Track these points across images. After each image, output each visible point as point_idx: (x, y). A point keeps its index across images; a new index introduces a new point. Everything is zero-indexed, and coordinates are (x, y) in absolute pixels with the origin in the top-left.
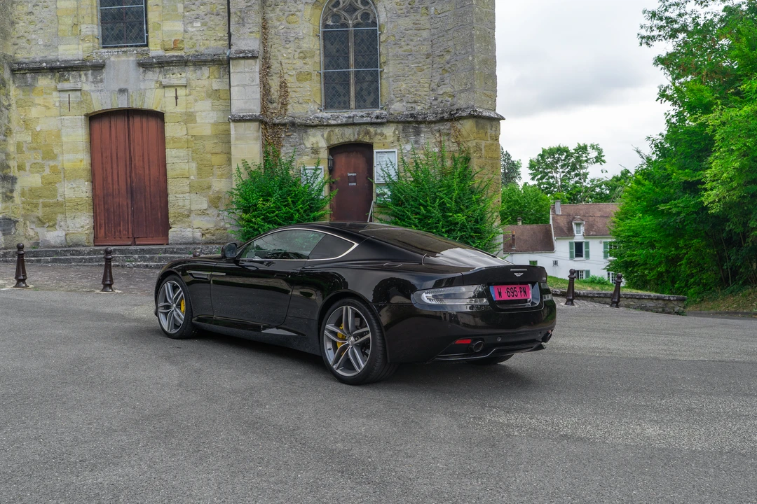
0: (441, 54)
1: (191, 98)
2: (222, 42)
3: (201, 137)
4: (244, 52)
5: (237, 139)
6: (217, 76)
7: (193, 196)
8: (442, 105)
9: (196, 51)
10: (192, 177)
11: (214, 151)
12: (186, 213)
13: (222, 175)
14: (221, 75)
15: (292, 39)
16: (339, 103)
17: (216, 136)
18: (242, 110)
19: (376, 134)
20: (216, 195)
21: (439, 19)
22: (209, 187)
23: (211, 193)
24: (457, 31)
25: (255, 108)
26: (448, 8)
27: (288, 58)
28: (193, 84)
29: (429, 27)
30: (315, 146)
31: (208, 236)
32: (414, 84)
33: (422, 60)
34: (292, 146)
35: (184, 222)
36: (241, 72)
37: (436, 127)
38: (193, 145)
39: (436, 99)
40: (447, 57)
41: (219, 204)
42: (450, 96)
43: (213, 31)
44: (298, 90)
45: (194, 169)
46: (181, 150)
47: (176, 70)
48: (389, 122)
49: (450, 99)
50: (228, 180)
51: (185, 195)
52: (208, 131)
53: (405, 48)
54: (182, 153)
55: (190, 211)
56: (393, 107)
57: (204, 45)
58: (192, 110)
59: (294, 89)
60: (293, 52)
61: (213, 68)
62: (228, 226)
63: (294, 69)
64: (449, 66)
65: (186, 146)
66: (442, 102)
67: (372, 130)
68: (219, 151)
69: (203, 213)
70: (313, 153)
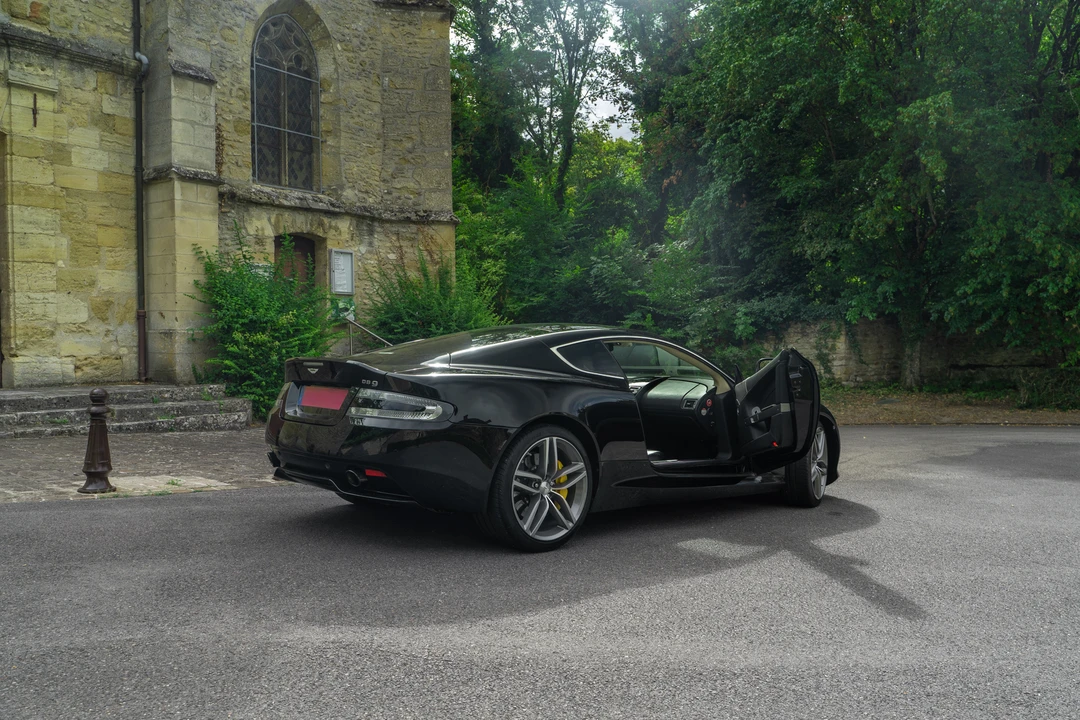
0: (399, 138)
1: (63, 118)
2: (118, 35)
3: (79, 193)
4: (189, 67)
5: (185, 209)
6: (111, 91)
7: (62, 297)
8: (400, 202)
9: (73, 36)
10: (60, 263)
11: (101, 221)
12: (48, 328)
13: (116, 263)
14: (119, 91)
15: (228, 65)
16: (267, 174)
17: (107, 194)
18: (188, 161)
19: (330, 227)
20: (105, 299)
21: (396, 96)
22: (92, 284)
23: (94, 294)
24: (427, 117)
25: (208, 162)
26: (412, 86)
27: (224, 93)
28: (68, 94)
29: (380, 100)
30: (260, 233)
31: (87, 369)
32: (365, 169)
33: (373, 141)
34: (228, 229)
35: (43, 346)
36: (189, 100)
37: (395, 228)
38: (64, 204)
39: (389, 193)
40: (409, 145)
41: (109, 314)
42: (412, 193)
43: (104, 11)
44: (236, 144)
45: (64, 248)
46: (41, 211)
47: (35, 59)
48: (347, 213)
49: (412, 196)
50: (125, 273)
51: (47, 295)
52: (91, 184)
53: (357, 119)
54: (44, 216)
55: (56, 325)
56: (345, 194)
57: (87, 29)
58: (65, 141)
59: (230, 143)
60: (230, 86)
61: (103, 76)
62: (124, 351)
63: (230, 111)
64: (410, 155)
65: (52, 204)
66: (399, 198)
67: (326, 220)
68: (112, 222)
69: (80, 329)
70: (257, 243)
